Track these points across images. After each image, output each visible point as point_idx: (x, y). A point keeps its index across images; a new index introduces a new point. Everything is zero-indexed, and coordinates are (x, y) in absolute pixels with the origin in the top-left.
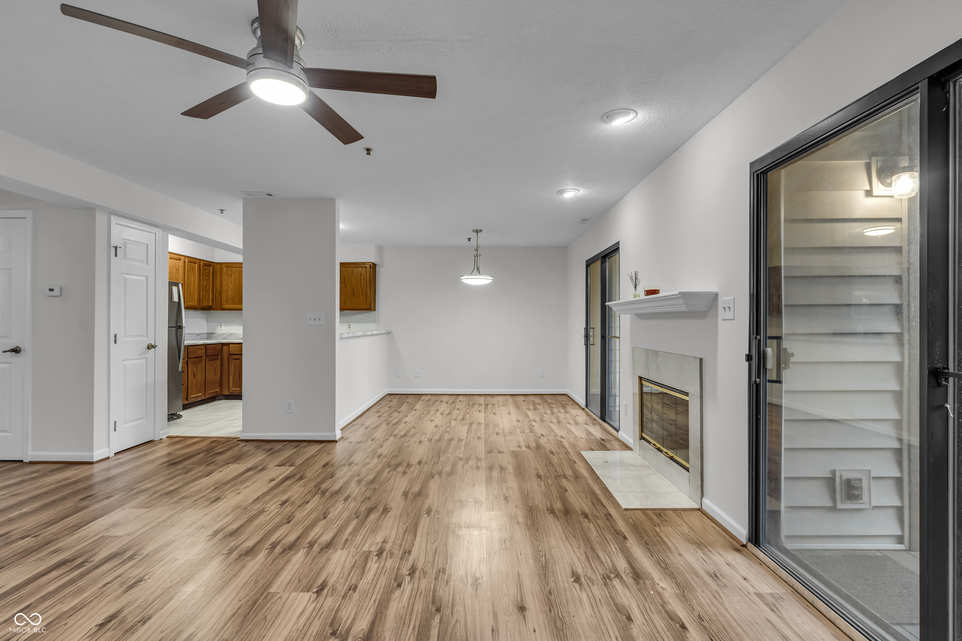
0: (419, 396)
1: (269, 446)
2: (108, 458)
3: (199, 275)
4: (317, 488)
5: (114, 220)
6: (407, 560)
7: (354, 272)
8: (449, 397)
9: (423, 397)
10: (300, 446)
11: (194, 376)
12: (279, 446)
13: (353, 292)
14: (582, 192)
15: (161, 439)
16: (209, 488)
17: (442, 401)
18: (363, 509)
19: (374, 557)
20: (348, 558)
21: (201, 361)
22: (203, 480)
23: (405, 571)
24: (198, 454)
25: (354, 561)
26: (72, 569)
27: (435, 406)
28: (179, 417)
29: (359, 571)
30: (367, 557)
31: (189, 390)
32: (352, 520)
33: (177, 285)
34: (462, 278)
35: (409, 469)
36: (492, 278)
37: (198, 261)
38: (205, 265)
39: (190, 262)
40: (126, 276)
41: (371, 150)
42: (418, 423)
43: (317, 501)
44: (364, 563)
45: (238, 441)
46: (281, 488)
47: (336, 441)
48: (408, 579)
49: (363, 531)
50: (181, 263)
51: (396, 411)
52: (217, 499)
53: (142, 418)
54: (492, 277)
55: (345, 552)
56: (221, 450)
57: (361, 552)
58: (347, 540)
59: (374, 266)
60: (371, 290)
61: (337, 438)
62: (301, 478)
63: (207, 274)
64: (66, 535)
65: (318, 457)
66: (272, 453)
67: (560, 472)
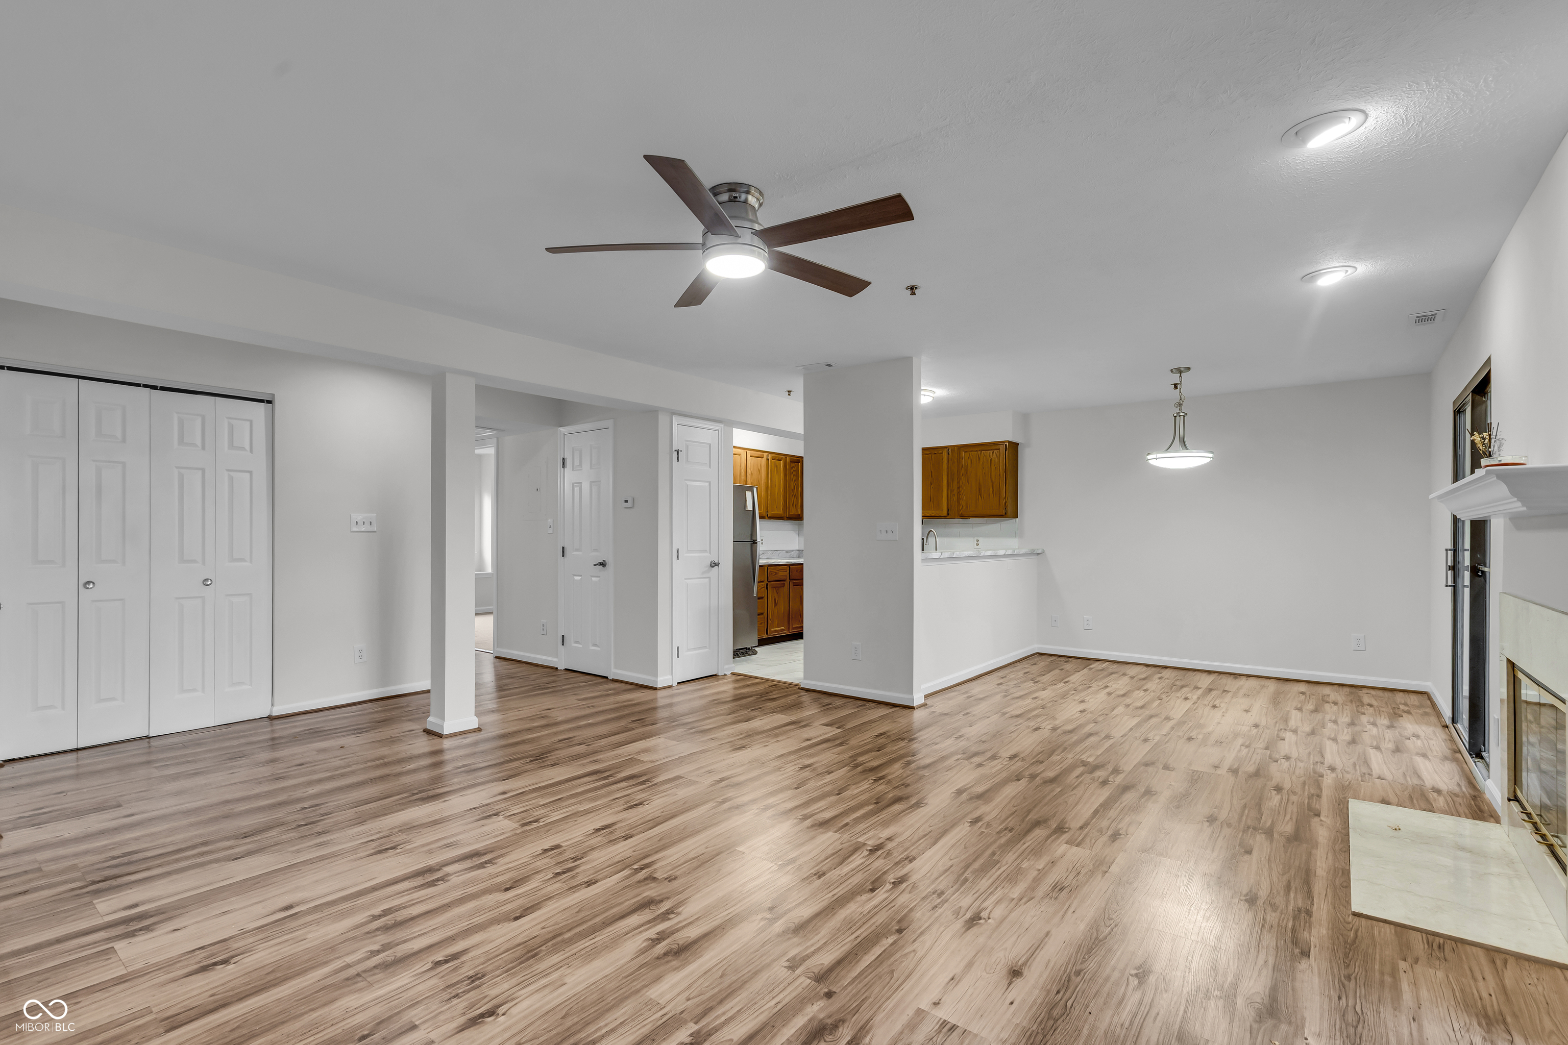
0: (1087, 661)
1: (827, 700)
2: (671, 687)
3: (785, 475)
4: (852, 759)
5: (676, 420)
6: (903, 867)
7: (981, 459)
8: (1145, 669)
9: (1095, 665)
10: (865, 707)
11: (776, 604)
12: (838, 702)
13: (980, 490)
14: (1363, 269)
15: (725, 675)
16: (742, 734)
17: (1124, 674)
18: (891, 796)
19: (865, 851)
20: (835, 844)
21: (783, 586)
22: (740, 724)
23: (891, 878)
24: (751, 696)
25: (840, 847)
26: (599, 779)
27: (1105, 680)
28: (755, 653)
29: (837, 860)
30: (856, 848)
31: (770, 622)
32: (870, 804)
33: (751, 489)
34: (1149, 457)
35: (990, 763)
36: (1211, 455)
37: (784, 457)
38: (792, 462)
39: (774, 459)
40: (689, 483)
41: (916, 288)
42: (1106, 715)
43: (842, 774)
44: (850, 853)
45: (799, 689)
46: (811, 751)
47: (913, 708)
48: (889, 886)
49: (874, 819)
50: (764, 461)
51: (1032, 680)
52: (743, 747)
53: (705, 647)
54: (1212, 453)
55: (837, 835)
56: (775, 697)
57: (855, 841)
58: (847, 824)
59: (1013, 448)
60: (1007, 485)
61: (915, 704)
62: (841, 744)
63: (794, 473)
64: (608, 750)
65: (878, 723)
66: (827, 709)
67: (1265, 822)
